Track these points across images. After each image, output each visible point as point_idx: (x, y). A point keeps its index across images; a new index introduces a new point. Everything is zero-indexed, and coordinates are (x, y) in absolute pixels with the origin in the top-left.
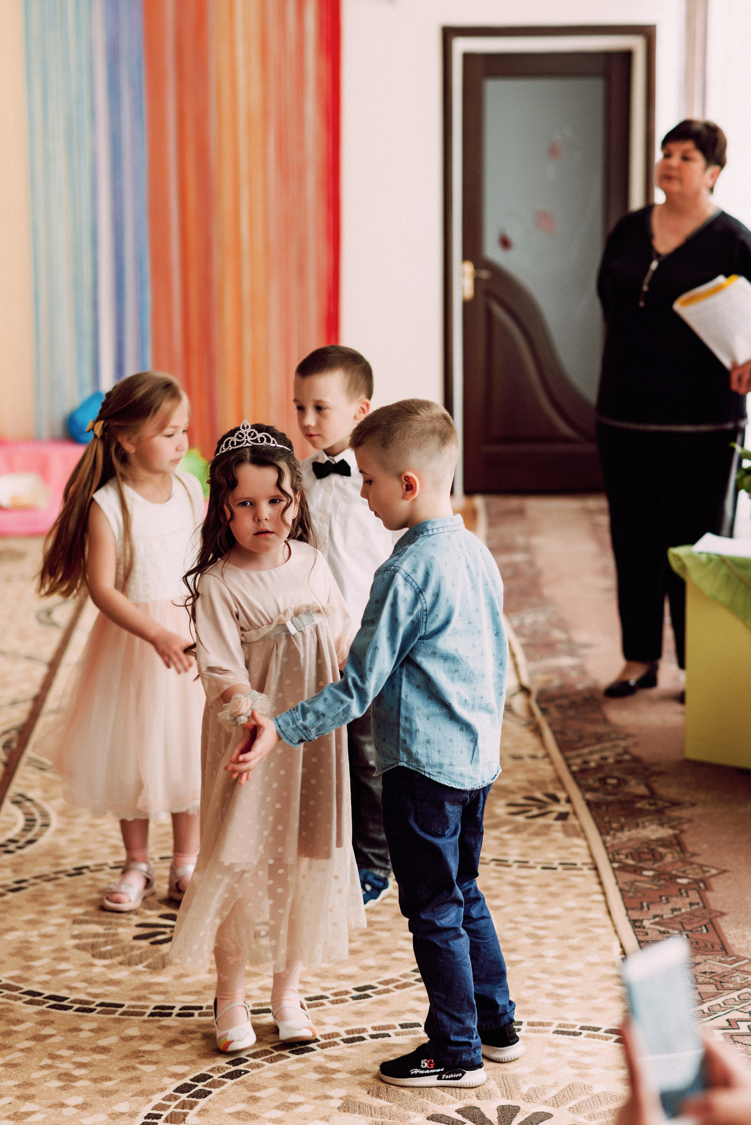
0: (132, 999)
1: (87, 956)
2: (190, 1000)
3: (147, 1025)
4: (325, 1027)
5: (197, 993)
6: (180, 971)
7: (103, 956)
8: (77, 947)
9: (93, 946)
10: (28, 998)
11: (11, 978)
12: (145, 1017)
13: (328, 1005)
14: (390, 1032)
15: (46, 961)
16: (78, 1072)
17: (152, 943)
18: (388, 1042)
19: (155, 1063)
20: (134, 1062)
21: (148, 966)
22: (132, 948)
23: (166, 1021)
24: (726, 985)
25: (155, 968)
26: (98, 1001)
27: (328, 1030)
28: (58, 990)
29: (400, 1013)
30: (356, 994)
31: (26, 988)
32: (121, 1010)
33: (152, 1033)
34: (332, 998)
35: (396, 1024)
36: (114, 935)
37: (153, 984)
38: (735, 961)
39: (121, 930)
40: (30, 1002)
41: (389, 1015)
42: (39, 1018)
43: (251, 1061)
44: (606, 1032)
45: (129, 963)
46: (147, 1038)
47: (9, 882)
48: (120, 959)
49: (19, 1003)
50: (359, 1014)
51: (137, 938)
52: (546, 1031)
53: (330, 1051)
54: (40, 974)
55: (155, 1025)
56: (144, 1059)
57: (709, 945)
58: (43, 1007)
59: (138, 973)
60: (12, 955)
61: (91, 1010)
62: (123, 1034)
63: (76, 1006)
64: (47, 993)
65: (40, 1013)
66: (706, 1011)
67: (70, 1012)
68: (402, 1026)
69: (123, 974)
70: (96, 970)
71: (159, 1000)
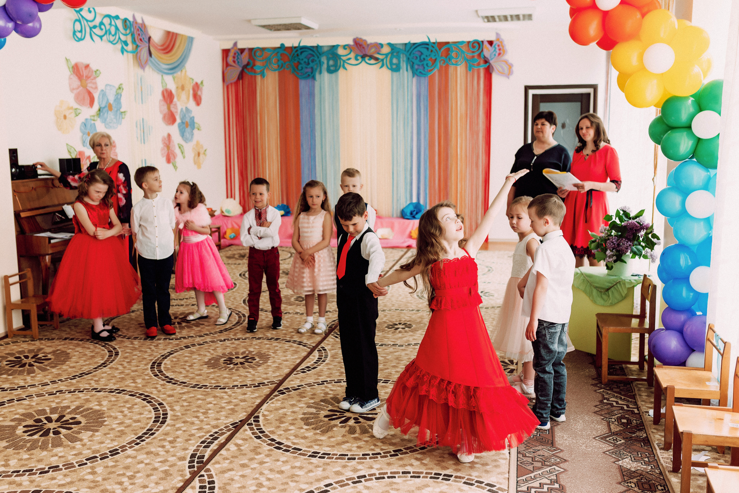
0: (307, 447)
1: (303, 423)
2: (327, 450)
3: (305, 461)
4: (372, 470)
5: (333, 446)
6: (333, 435)
7: (307, 424)
8: (302, 419)
9: (308, 419)
10: (270, 442)
11: (269, 432)
12: (306, 457)
13: (379, 458)
14: (396, 475)
15: (287, 424)
16: (265, 483)
17: (329, 420)
18: (394, 481)
19: (297, 482)
20: (289, 480)
21: (321, 431)
22: (321, 421)
23: (314, 460)
24: (546, 463)
25: (324, 432)
26: (294, 446)
27: (373, 471)
28: (283, 439)
29: (405, 465)
30: (393, 453)
31: (272, 437)
32: (299, 452)
33: (304, 465)
34: (383, 454)
35: (401, 471)
36: (319, 414)
37: (319, 440)
38: (555, 450)
39: (322, 412)
40: (269, 445)
41: (401, 466)
42: (267, 452)
43: (335, 485)
44: (486, 485)
45: (315, 429)
46: (301, 468)
47: (295, 386)
48: (313, 426)
49: (265, 444)
50: (389, 464)
51: (325, 416)
52: (460, 482)
53: (368, 484)
54: (281, 430)
55: (308, 461)
56: (294, 479)
57: (547, 440)
58: (272, 448)
59: (315, 434)
60: (276, 420)
61: (288, 451)
62: (293, 465)
63: (285, 448)
64: (278, 440)
65: (269, 450)
66: (533, 477)
67: (281, 451)
68: (403, 473)
69: (310, 434)
70: (302, 431)
71: (316, 449)
